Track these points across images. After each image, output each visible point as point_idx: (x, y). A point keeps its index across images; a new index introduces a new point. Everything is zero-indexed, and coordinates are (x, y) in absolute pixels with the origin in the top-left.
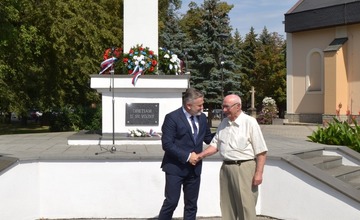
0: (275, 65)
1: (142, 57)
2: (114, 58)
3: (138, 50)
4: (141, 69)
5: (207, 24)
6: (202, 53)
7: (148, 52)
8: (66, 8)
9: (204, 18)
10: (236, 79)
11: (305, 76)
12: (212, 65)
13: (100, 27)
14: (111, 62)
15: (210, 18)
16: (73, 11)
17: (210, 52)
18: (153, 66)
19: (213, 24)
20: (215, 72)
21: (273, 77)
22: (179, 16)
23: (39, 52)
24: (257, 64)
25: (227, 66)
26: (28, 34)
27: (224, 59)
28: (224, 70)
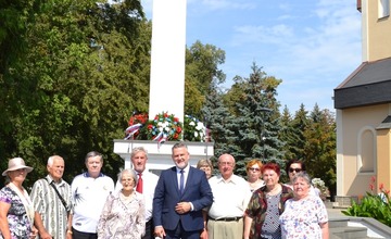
0: (325, 145)
1: (167, 123)
2: (139, 125)
3: (164, 117)
4: (165, 136)
5: (249, 99)
6: (244, 129)
7: (173, 119)
8: (101, 79)
9: (247, 92)
10: (280, 157)
11: (356, 155)
12: (255, 142)
13: (135, 99)
14: (136, 128)
15: (253, 92)
16: (109, 82)
17: (253, 127)
18: (178, 132)
19: (256, 98)
20: (257, 149)
21: (324, 157)
22: (223, 90)
23: (70, 123)
24: (307, 144)
25: (270, 143)
26: (61, 104)
27: (266, 135)
28: (267, 147)
